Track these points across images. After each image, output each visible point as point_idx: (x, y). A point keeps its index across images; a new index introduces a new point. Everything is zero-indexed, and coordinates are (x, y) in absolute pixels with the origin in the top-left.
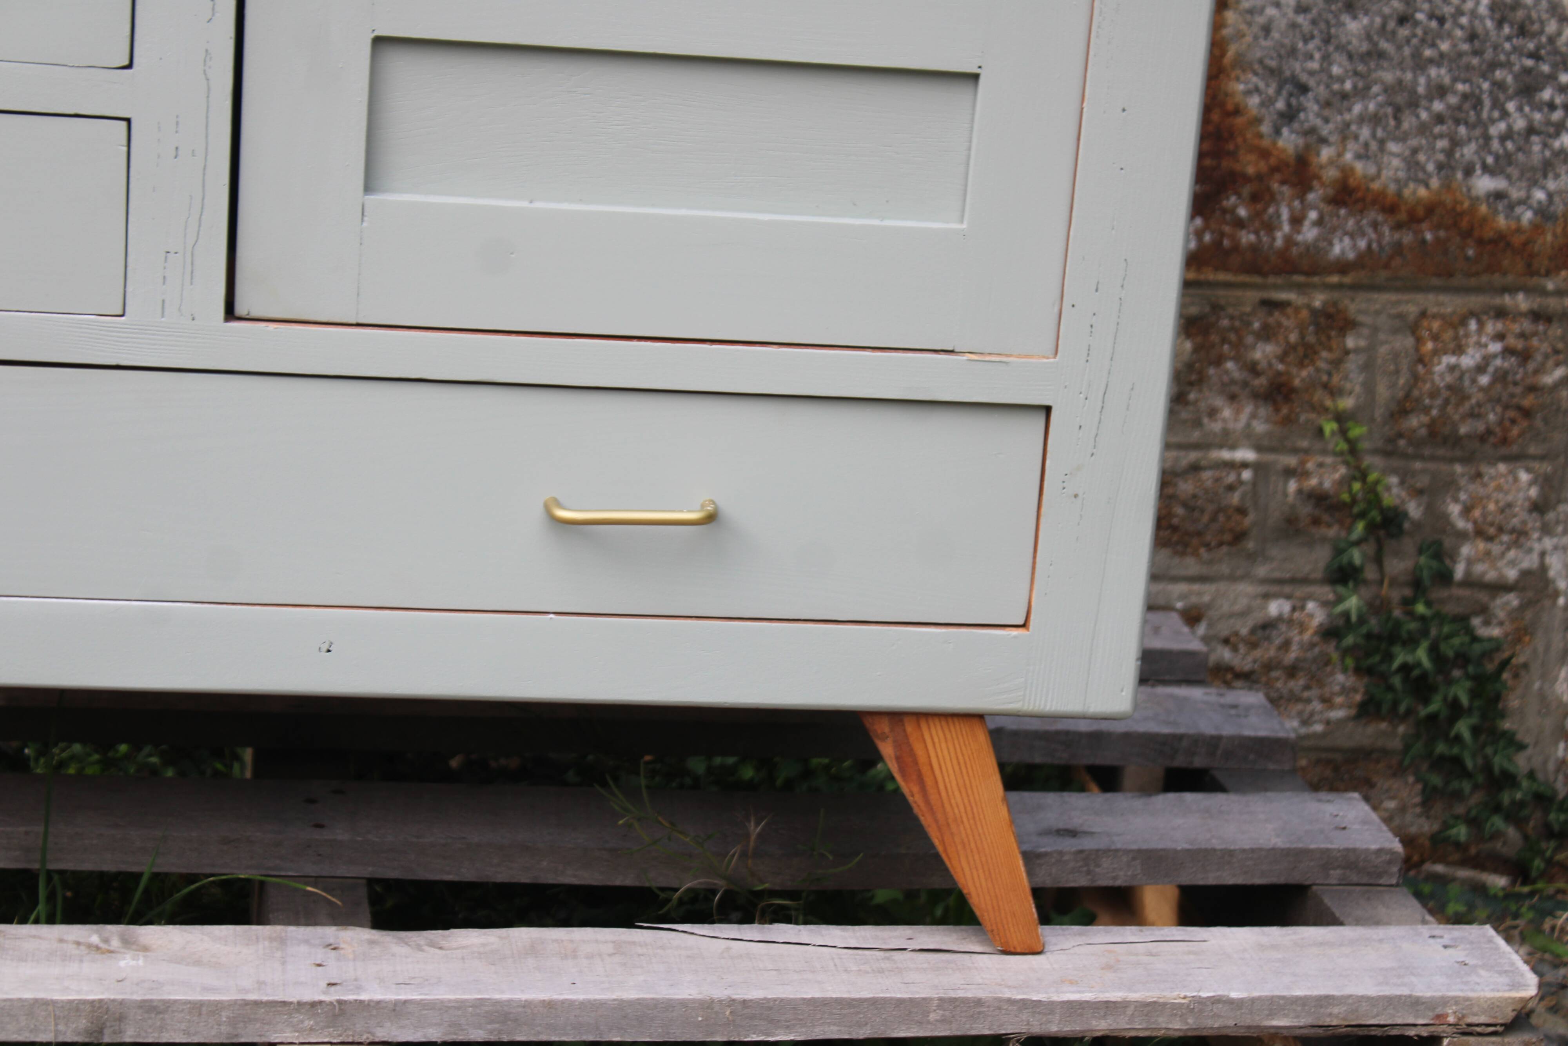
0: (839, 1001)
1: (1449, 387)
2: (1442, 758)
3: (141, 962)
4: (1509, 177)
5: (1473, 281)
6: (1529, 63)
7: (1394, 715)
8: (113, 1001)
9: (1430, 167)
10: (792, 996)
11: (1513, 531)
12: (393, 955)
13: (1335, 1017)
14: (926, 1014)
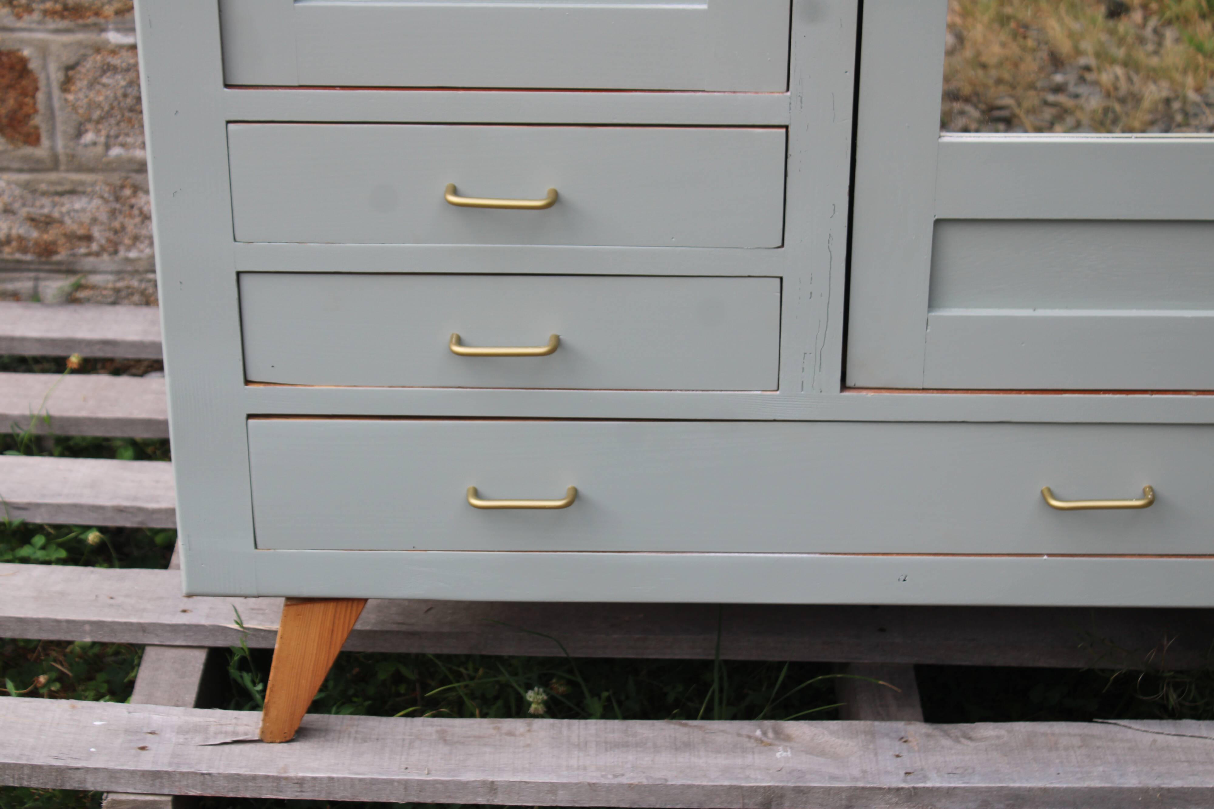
8: (777, 786)
10: (1200, 786)
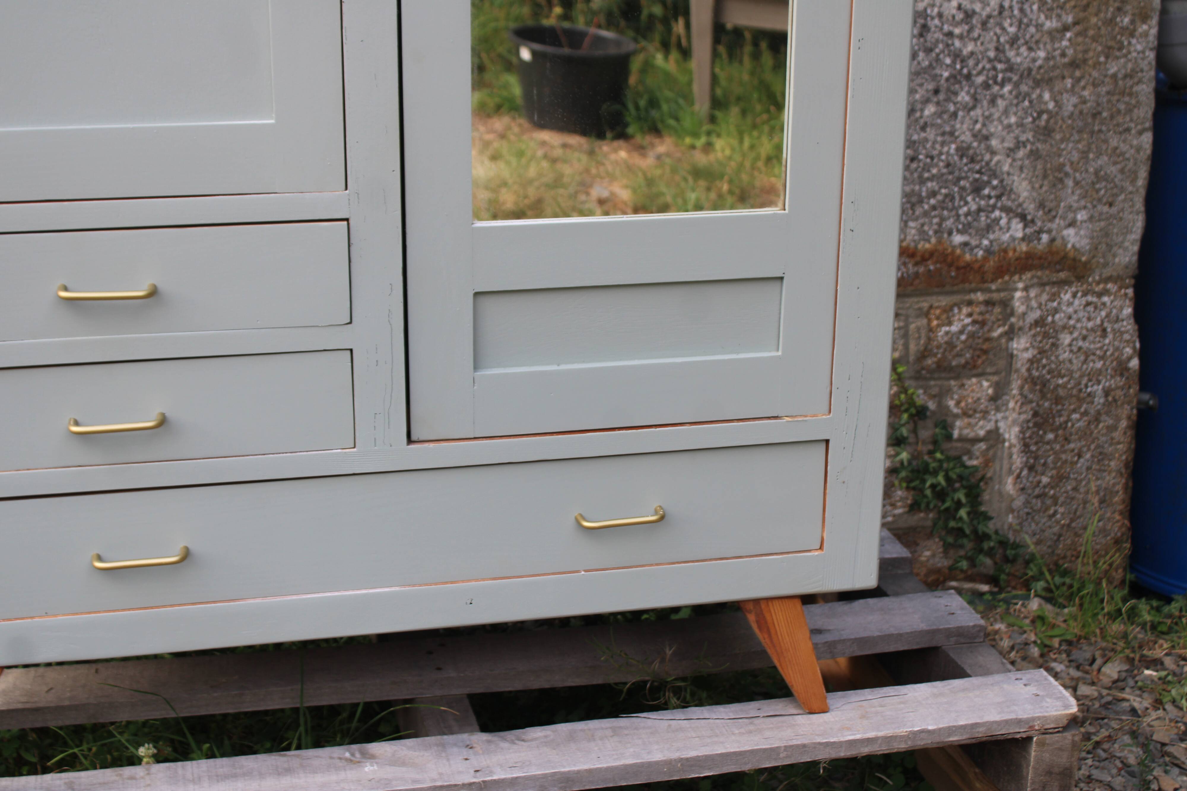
0: (735, 753)
1: (946, 343)
2: (953, 529)
3: (376, 767)
4: (970, 235)
5: (955, 288)
6: (977, 176)
7: (928, 509)
9: (931, 233)
10: (710, 753)
11: (981, 412)
12: (502, 749)
13: (980, 733)
14: (778, 754)
